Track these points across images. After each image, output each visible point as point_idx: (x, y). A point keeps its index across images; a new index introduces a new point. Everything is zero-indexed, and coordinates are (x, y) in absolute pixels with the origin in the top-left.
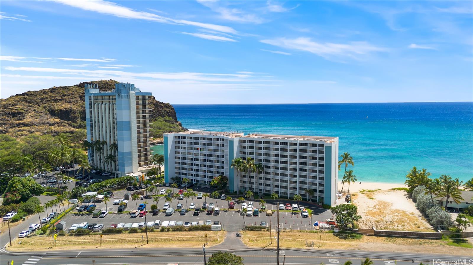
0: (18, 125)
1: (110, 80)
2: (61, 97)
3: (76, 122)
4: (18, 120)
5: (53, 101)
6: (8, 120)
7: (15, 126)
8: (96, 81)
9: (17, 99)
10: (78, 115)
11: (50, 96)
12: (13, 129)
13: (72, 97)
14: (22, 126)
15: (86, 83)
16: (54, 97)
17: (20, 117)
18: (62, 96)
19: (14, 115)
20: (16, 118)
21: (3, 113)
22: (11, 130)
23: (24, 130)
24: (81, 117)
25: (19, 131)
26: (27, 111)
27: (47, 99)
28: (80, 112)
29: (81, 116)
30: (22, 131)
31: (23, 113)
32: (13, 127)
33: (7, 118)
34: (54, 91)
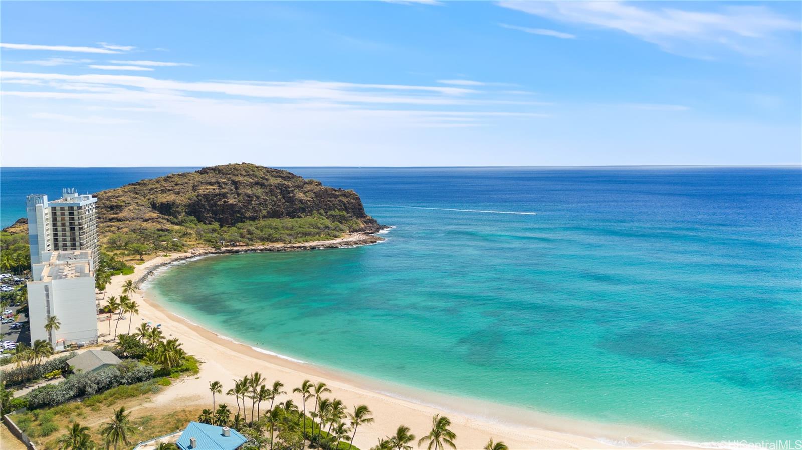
0: (111, 220)
1: (241, 163)
2: (173, 187)
3: (176, 217)
4: (114, 214)
5: (160, 192)
6: (104, 214)
7: (108, 220)
8: (222, 166)
9: (126, 190)
10: (182, 210)
11: (161, 186)
12: (104, 224)
13: (185, 186)
14: (115, 220)
15: (209, 168)
16: (165, 187)
17: (117, 210)
18: (174, 185)
19: (112, 208)
20: (112, 212)
21: (102, 206)
22: (101, 225)
23: (114, 226)
24: (185, 212)
25: (108, 227)
26: (128, 204)
27: (156, 190)
28: (185, 206)
29: (187, 210)
30: (111, 226)
31: (121, 206)
32: (105, 222)
33: (105, 212)
34: (168, 180)
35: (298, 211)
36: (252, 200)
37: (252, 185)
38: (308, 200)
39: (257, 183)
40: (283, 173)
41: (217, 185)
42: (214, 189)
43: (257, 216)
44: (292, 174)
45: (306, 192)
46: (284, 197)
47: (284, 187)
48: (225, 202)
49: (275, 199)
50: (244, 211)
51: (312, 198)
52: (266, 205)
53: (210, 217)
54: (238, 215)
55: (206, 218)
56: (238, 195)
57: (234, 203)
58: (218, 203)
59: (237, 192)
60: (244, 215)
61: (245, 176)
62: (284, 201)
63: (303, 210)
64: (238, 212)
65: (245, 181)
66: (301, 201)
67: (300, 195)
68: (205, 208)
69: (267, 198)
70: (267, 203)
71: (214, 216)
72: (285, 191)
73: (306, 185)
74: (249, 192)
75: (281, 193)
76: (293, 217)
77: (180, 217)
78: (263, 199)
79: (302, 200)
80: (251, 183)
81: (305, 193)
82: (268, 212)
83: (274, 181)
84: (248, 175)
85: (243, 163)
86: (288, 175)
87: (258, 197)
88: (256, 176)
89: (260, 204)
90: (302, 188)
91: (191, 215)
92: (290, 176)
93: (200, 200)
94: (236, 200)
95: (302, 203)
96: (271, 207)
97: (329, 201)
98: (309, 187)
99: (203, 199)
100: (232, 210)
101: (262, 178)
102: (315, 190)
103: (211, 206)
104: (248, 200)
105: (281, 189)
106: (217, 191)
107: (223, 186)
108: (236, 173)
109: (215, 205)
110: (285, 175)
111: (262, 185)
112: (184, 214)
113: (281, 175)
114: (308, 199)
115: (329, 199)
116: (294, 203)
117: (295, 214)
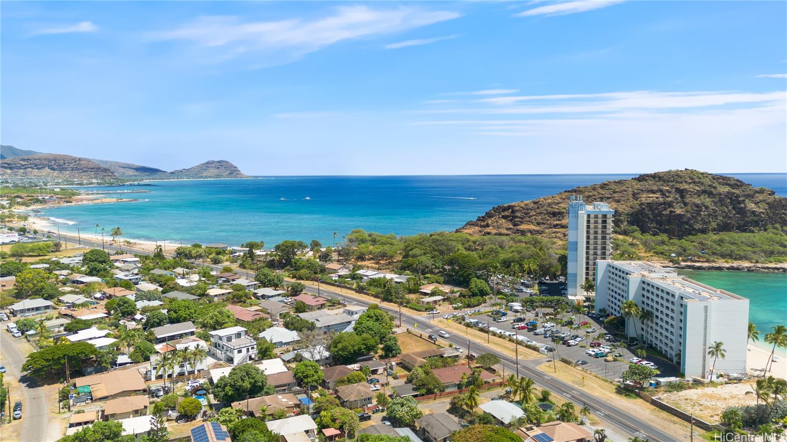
0: (555, 226)
1: (683, 169)
2: (611, 194)
3: (619, 227)
4: (557, 220)
5: (599, 200)
6: (548, 220)
7: (552, 226)
8: (662, 172)
9: (564, 197)
10: (625, 219)
11: (599, 193)
12: (550, 230)
13: (623, 194)
14: (559, 227)
15: (647, 175)
16: (603, 194)
17: (559, 217)
18: (612, 193)
19: (554, 214)
20: (555, 218)
21: (545, 212)
22: (547, 231)
23: (559, 232)
24: (627, 221)
25: (554, 233)
27: (594, 197)
28: (627, 215)
29: (629, 219)
30: (557, 232)
31: (563, 213)
32: (550, 228)
33: (548, 218)
34: (604, 187)
35: (750, 225)
36: (701, 211)
37: (699, 194)
38: (761, 212)
39: (704, 192)
40: (730, 180)
41: (659, 193)
42: (657, 198)
43: (706, 228)
44: (741, 181)
45: (758, 202)
46: (734, 208)
47: (735, 197)
48: (671, 212)
49: (726, 210)
50: (692, 222)
51: (766, 210)
52: (716, 216)
53: (655, 228)
54: (687, 227)
55: (650, 228)
56: (685, 204)
57: (682, 213)
58: (664, 213)
59: (683, 201)
60: (692, 227)
61: (690, 183)
62: (734, 212)
63: (756, 224)
64: (687, 223)
65: (691, 190)
66: (753, 212)
67: (751, 206)
68: (649, 218)
69: (717, 209)
70: (717, 214)
71: (658, 226)
72: (735, 201)
73: (757, 195)
74: (697, 201)
75: (731, 203)
76: (745, 231)
77: (622, 226)
78: (712, 209)
79: (754, 211)
80: (699, 191)
81: (756, 203)
82: (718, 225)
83: (724, 189)
84: (694, 183)
85: (686, 169)
86: (736, 182)
87: (707, 207)
88: (702, 184)
89: (709, 215)
90: (753, 198)
91: (633, 225)
92: (738, 183)
93: (644, 209)
94: (684, 210)
95: (755, 215)
96: (721, 218)
97: (783, 213)
98: (760, 197)
99: (646, 208)
100: (680, 221)
101: (709, 186)
102: (769, 201)
103: (655, 216)
104: (697, 211)
105: (731, 199)
106: (661, 200)
107: (667, 194)
108: (680, 180)
109: (660, 214)
110: (732, 182)
111: (710, 194)
112: (626, 223)
113: (729, 182)
114: (761, 210)
115: (783, 211)
116: (745, 215)
117: (747, 227)
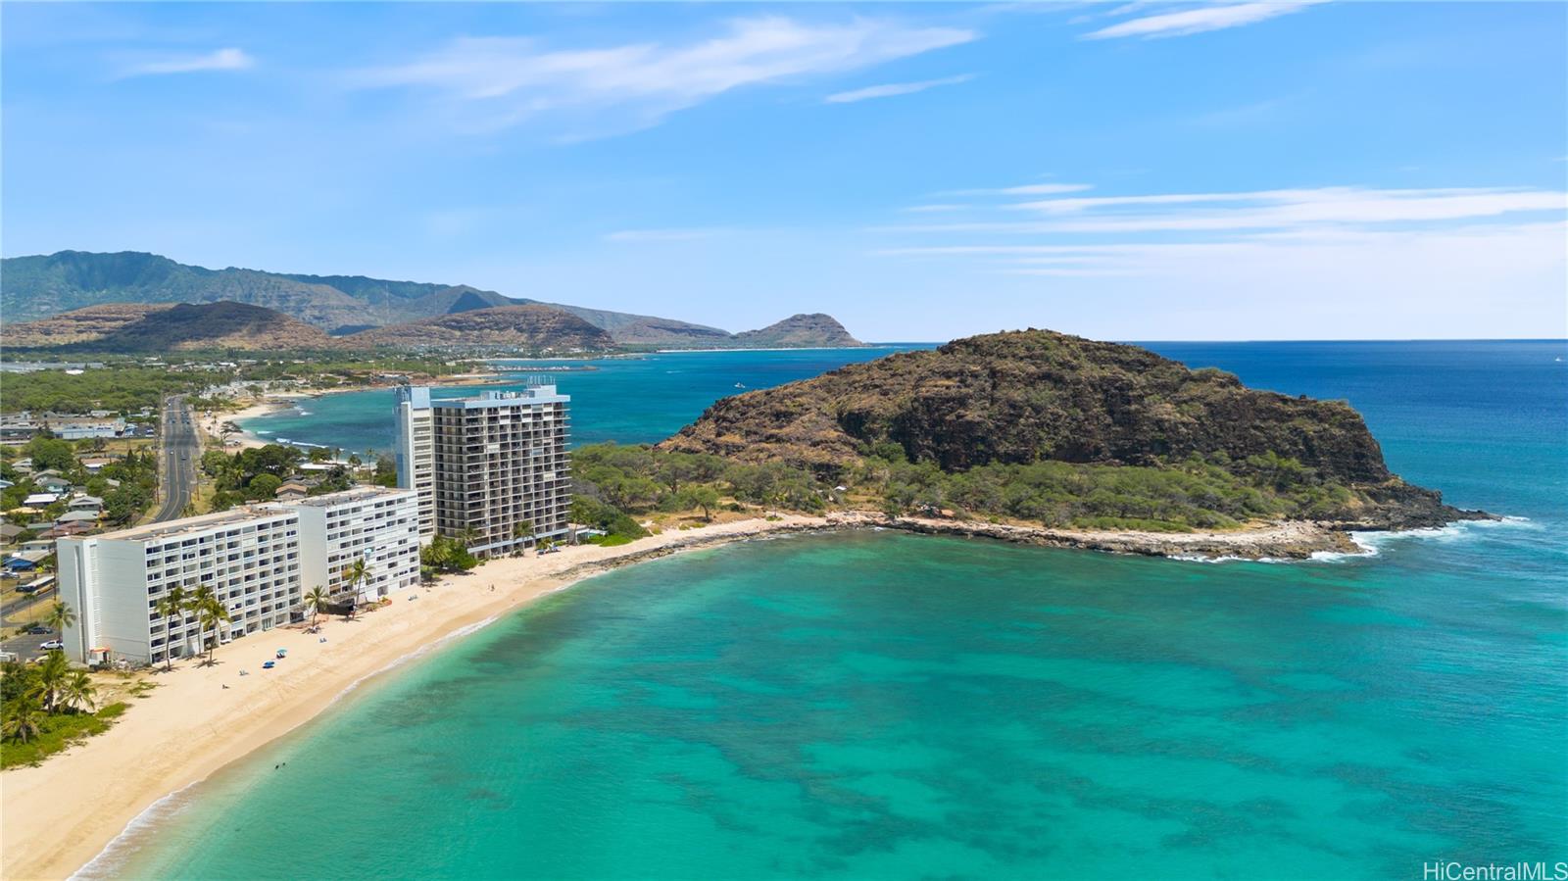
0: (768, 438)
2: (885, 379)
3: (868, 442)
5: (860, 390)
6: (764, 427)
10: (882, 427)
11: (869, 377)
12: (757, 445)
13: (904, 379)
14: (771, 440)
16: (873, 379)
18: (888, 377)
19: (778, 415)
20: (777, 423)
21: (769, 411)
22: (752, 446)
24: (887, 432)
25: (759, 450)
26: (807, 409)
27: (857, 385)
28: (889, 420)
29: (890, 429)
31: (792, 414)
32: (759, 441)
33: (767, 423)
35: (1148, 449)
36: (1020, 416)
37: (1031, 381)
38: (1183, 424)
39: (1047, 376)
40: (1128, 353)
41: (958, 379)
42: (948, 387)
43: (1025, 453)
44: (1154, 356)
45: (1185, 402)
46: (1111, 413)
47: (1116, 388)
48: (959, 417)
49: (1081, 416)
50: (995, 438)
51: (1199, 418)
52: (1056, 428)
53: (928, 448)
54: (981, 447)
55: (920, 448)
56: (993, 401)
57: (978, 419)
58: (948, 418)
59: (992, 395)
60: (993, 449)
61: (1022, 359)
62: (1109, 420)
63: (1163, 447)
64: (983, 440)
65: (1017, 372)
66: (1159, 423)
67: (1165, 410)
68: (922, 428)
69: (1061, 412)
70: (1058, 423)
71: (935, 445)
72: (1116, 397)
73: (1190, 385)
74: (1018, 395)
75: (1106, 401)
76: (1133, 462)
77: (875, 441)
78: (1052, 414)
79: (1162, 420)
80: (1030, 375)
81: (1178, 404)
82: (1058, 447)
83: (1089, 371)
84: (1030, 357)
85: (1030, 329)
86: (1141, 357)
87: (1037, 410)
88: (1047, 360)
89: (1040, 426)
90: (1176, 390)
91: (897, 441)
92: (1148, 360)
93: (916, 409)
94: (985, 413)
95: (1161, 430)
96: (1067, 433)
97: (1256, 428)
98: (1196, 390)
99: (921, 408)
100: (969, 436)
101: (1060, 364)
102: (1212, 399)
103: (934, 424)
104: (1011, 415)
105: (1105, 392)
106: (953, 392)
107: (970, 380)
108: (1005, 351)
109: (941, 421)
110: (1132, 356)
111: (1058, 381)
112: (884, 436)
113: (1123, 357)
114: (1185, 419)
115: (1257, 422)
116: (1136, 427)
117: (1139, 455)
